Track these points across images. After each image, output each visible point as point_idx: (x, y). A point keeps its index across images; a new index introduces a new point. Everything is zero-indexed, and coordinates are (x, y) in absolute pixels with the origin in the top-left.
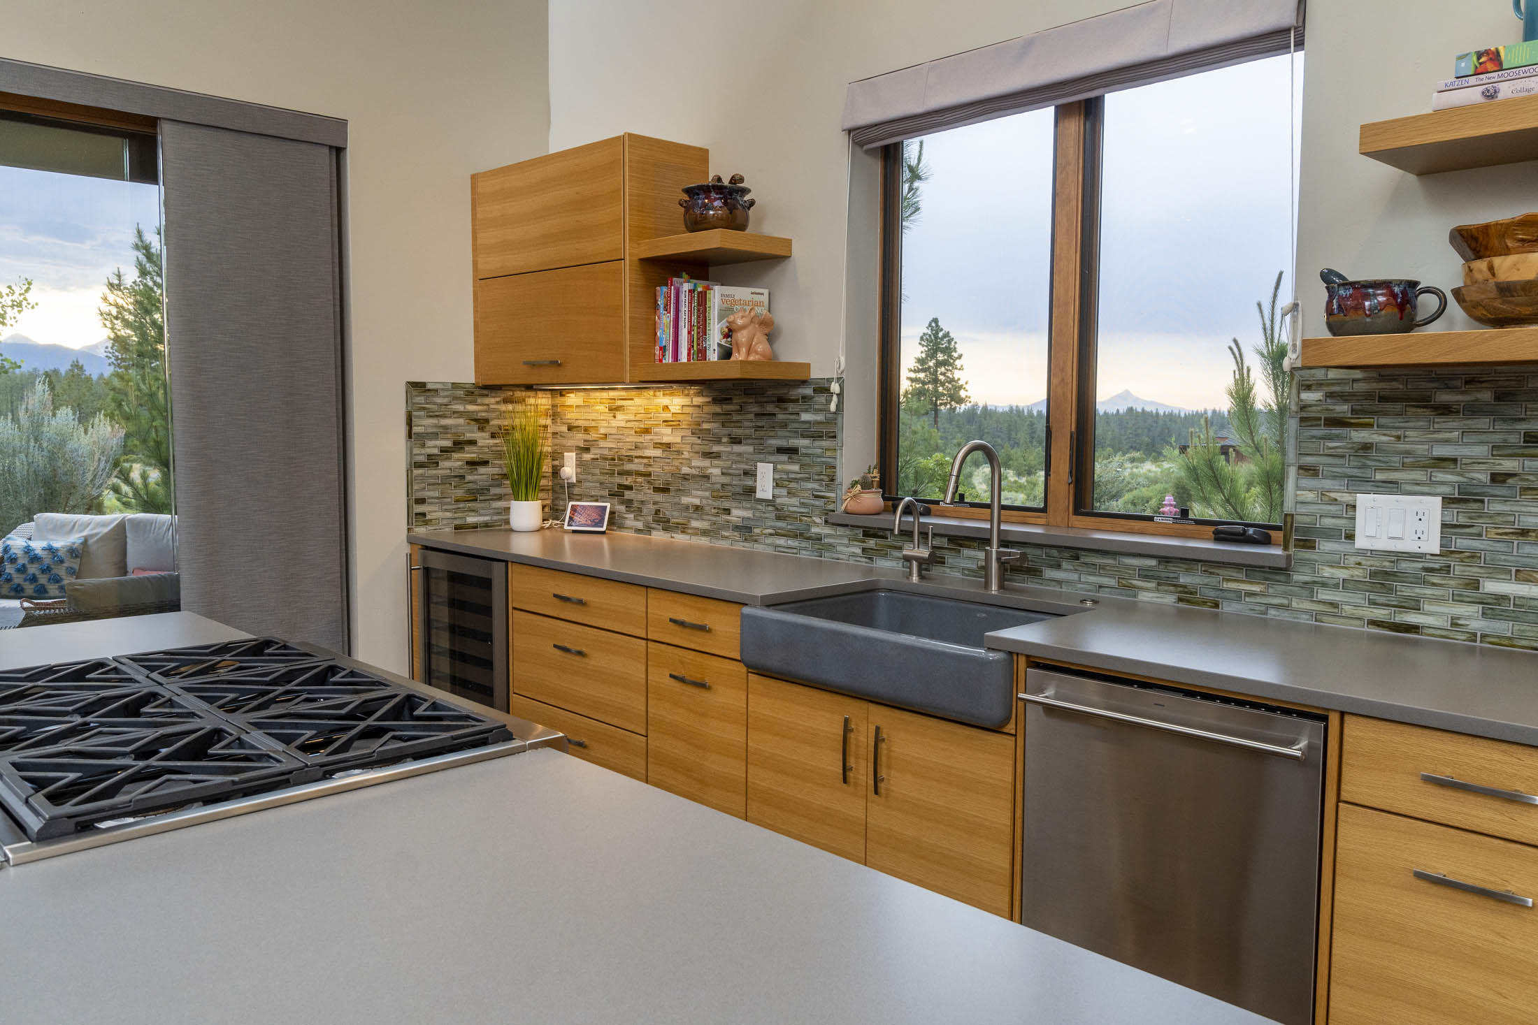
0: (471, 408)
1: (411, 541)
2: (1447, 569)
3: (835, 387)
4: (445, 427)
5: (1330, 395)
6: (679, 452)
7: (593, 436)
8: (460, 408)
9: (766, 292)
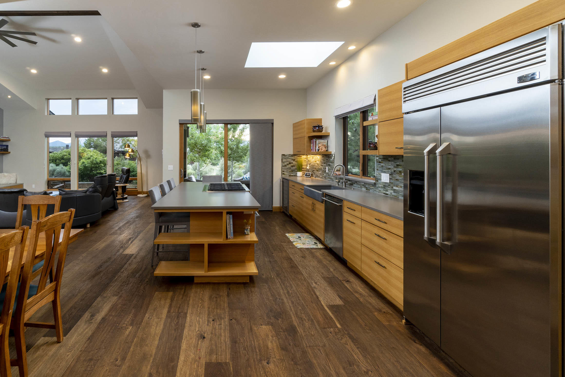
0: (292, 158)
1: (282, 177)
2: (390, 185)
3: (333, 155)
4: (288, 161)
5: (379, 158)
6: (319, 165)
7: (311, 162)
8: (290, 158)
9: (327, 140)
